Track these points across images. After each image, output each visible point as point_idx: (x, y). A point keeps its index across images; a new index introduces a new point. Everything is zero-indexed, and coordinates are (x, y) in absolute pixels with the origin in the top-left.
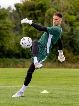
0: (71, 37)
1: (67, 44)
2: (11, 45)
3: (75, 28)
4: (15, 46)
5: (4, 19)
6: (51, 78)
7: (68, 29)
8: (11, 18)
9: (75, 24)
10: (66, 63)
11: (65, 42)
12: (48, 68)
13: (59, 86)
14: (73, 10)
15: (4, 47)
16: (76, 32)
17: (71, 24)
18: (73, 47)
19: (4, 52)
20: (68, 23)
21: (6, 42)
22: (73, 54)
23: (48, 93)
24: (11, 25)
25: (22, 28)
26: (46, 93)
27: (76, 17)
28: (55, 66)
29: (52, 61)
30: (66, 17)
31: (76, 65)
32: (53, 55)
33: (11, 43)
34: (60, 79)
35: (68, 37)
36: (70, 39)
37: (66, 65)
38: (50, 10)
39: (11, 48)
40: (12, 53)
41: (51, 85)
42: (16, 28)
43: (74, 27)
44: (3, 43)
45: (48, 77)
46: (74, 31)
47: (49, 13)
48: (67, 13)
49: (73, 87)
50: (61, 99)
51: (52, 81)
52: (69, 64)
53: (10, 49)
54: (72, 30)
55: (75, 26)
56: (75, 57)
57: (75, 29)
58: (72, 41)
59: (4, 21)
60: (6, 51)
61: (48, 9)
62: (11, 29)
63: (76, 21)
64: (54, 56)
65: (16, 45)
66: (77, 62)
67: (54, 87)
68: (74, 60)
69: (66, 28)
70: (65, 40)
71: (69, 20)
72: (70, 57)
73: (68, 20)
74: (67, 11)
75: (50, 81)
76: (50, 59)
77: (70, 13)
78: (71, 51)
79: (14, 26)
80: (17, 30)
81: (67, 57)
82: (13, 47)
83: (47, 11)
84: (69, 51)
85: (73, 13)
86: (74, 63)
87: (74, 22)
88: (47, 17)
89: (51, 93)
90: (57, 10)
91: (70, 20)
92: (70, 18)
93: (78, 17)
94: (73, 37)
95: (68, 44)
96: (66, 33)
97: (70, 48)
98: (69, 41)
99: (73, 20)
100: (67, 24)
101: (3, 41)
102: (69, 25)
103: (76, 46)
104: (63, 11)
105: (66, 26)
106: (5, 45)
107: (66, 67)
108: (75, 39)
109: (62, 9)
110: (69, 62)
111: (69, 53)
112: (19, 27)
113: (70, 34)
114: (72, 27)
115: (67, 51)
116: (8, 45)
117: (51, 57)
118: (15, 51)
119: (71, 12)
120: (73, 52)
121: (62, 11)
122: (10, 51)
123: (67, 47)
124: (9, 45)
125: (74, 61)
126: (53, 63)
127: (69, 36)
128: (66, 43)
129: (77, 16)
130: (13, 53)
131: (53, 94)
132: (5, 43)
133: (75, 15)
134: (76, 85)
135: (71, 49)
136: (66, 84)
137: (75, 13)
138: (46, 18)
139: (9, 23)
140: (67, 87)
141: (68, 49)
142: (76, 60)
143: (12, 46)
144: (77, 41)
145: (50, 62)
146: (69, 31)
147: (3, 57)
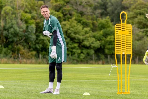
0: (26, 34)
1: (22, 41)
3: (30, 25)
6: (7, 74)
7: (23, 27)
9: (30, 22)
10: (22, 59)
11: (20, 38)
12: (4, 63)
13: (14, 82)
14: (28, 8)
16: (31, 29)
17: (26, 22)
18: (28, 44)
20: (23, 20)
22: (28, 50)
23: (4, 88)
26: (2, 88)
27: (31, 14)
28: (10, 62)
29: (8, 57)
30: (22, 15)
31: (30, 61)
32: (9, 51)
34: (15, 74)
35: (24, 34)
36: (24, 36)
37: (21, 61)
38: (6, 8)
41: (7, 80)
43: (29, 25)
45: (4, 73)
46: (29, 29)
47: (5, 10)
48: (22, 11)
49: (28, 82)
51: (7, 76)
52: (25, 60)
54: (27, 27)
55: (30, 23)
56: (30, 53)
57: (30, 27)
58: (27, 37)
61: (4, 7)
63: (31, 19)
64: (10, 52)
66: (32, 58)
67: (10, 82)
68: (29, 56)
70: (21, 37)
71: (24, 17)
72: (25, 53)
73: (23, 18)
74: (22, 9)
75: (6, 76)
76: (6, 55)
77: (26, 11)
78: (26, 47)
81: (22, 53)
83: (4, 9)
84: (24, 47)
85: (28, 11)
86: (29, 59)
87: (29, 20)
88: (3, 15)
89: (7, 88)
90: (13, 8)
91: (26, 18)
92: (25, 16)
93: (33, 15)
94: (28, 34)
95: (23, 41)
96: (21, 30)
97: (25, 44)
98: (24, 38)
99: (28, 18)
100: (23, 22)
102: (24, 22)
103: (31, 42)
104: (19, 9)
105: (21, 24)
107: (21, 63)
108: (30, 36)
109: (17, 8)
110: (24, 58)
111: (24, 49)
113: (25, 31)
114: (27, 24)
115: (23, 48)
117: (7, 53)
119: (27, 10)
120: (27, 48)
121: (17, 9)
123: (22, 44)
125: (29, 57)
126: (9, 58)
127: (24, 33)
128: (22, 39)
129: (32, 14)
131: (8, 89)
133: (30, 13)
134: (30, 80)
135: (26, 46)
136: (21, 79)
137: (30, 11)
138: (2, 16)
140: (22, 82)
141: (23, 46)
142: (31, 56)
144: (31, 38)
145: (6, 58)
146: (25, 28)
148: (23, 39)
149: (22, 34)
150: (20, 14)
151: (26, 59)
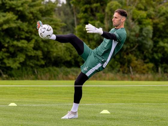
0: (140, 39)
1: (134, 49)
2: (59, 50)
3: (146, 27)
4: (65, 52)
5: (51, 16)
6: (113, 94)
7: (136, 29)
8: (60, 14)
9: (145, 23)
10: (134, 74)
11: (132, 45)
12: (109, 80)
13: (124, 105)
14: (142, 3)
15: (51, 53)
16: (146, 32)
17: (140, 23)
18: (143, 53)
19: (50, 59)
20: (136, 20)
21: (54, 46)
22: (142, 61)
23: (110, 113)
24: (60, 24)
25: (75, 27)
26: (107, 114)
27: (146, 12)
28: (118, 77)
29: (115, 71)
30: (134, 13)
31: (146, 76)
32: (116, 62)
33: (60, 48)
34: (125, 95)
35: (136, 40)
36: (138, 42)
37: (133, 76)
38: (111, 4)
39: (60, 53)
40: (61, 60)
41: (113, 102)
42: (66, 27)
43: (144, 26)
44: (49, 47)
45: (110, 93)
46: (143, 32)
47: (110, 7)
48: (134, 8)
49: (142, 106)
50: (127, 121)
51: (114, 98)
52: (137, 75)
53: (59, 55)
54: (141, 30)
55: (145, 25)
56: (145, 66)
57: (145, 29)
58: (140, 44)
59: (51, 18)
60: (54, 58)
61: (109, 2)
62: (60, 29)
63: (146, 18)
64: (117, 65)
65: (66, 50)
66: (147, 72)
67: (117, 105)
68: (144, 69)
69: (134, 27)
70: (132, 43)
71: (137, 16)
72: (139, 66)
73: (135, 17)
74: (134, 5)
75: (112, 97)
76: (111, 69)
77: (139, 7)
78: (140, 57)
79: (64, 24)
80: (68, 30)
81: (135, 65)
82: (63, 52)
83: (109, 4)
84: (137, 57)
85: (143, 8)
86: (144, 74)
87: (144, 20)
88: (108, 13)
89: (114, 113)
90: (121, 3)
91: (139, 17)
92: (139, 14)
93: (149, 13)
94: (143, 39)
95: (136, 48)
96: (133, 33)
97: (138, 53)
98: (137, 44)
99: (142, 17)
100: (135, 22)
101: (49, 44)
102: (137, 23)
103: (146, 51)
104: (130, 5)
105: (133, 25)
106: (52, 50)
107: (133, 79)
108: (145, 41)
109: (127, 3)
110: (137, 72)
111: (137, 60)
112: (70, 26)
113: (137, 36)
114: (141, 26)
115: (135, 58)
116: (55, 50)
117: (113, 66)
118: (66, 58)
119: (140, 5)
120: (142, 59)
121: (128, 4)
122: (59, 57)
123: (134, 53)
124: (57, 49)
125: (144, 71)
126: (116, 73)
127: (137, 38)
128: (134, 46)
129: (148, 11)
130: (63, 61)
131: (116, 114)
132: (52, 47)
133: (145, 10)
134: (146, 102)
135: (140, 55)
136: (133, 102)
137: (145, 7)
138: (106, 15)
139: (57, 21)
140: (134, 105)
141: (136, 55)
142: (147, 69)
143: (61, 51)
144: (148, 44)
145: (112, 72)
146: (137, 31)
147: (49, 66)
148: (136, 46)
149: (134, 40)
150: (131, 11)
151: (139, 74)
